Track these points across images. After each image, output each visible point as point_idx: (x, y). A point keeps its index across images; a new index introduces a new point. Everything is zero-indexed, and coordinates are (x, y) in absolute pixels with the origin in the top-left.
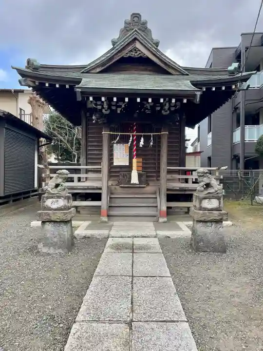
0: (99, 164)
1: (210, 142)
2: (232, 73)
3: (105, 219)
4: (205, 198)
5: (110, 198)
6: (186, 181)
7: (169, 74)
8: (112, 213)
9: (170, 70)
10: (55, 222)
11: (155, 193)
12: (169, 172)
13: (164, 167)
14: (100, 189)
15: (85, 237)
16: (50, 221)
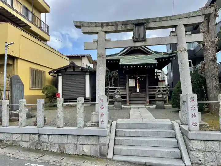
0: (125, 86)
1: (172, 75)
2: (170, 54)
3: (128, 104)
4: (158, 94)
5: (129, 98)
6: (156, 91)
7: (149, 54)
8: (130, 102)
9: (149, 53)
10: (118, 101)
11: (145, 96)
12: (149, 88)
13: (147, 87)
14: (126, 94)
15: (124, 108)
16: (116, 101)
